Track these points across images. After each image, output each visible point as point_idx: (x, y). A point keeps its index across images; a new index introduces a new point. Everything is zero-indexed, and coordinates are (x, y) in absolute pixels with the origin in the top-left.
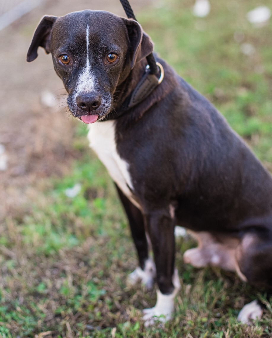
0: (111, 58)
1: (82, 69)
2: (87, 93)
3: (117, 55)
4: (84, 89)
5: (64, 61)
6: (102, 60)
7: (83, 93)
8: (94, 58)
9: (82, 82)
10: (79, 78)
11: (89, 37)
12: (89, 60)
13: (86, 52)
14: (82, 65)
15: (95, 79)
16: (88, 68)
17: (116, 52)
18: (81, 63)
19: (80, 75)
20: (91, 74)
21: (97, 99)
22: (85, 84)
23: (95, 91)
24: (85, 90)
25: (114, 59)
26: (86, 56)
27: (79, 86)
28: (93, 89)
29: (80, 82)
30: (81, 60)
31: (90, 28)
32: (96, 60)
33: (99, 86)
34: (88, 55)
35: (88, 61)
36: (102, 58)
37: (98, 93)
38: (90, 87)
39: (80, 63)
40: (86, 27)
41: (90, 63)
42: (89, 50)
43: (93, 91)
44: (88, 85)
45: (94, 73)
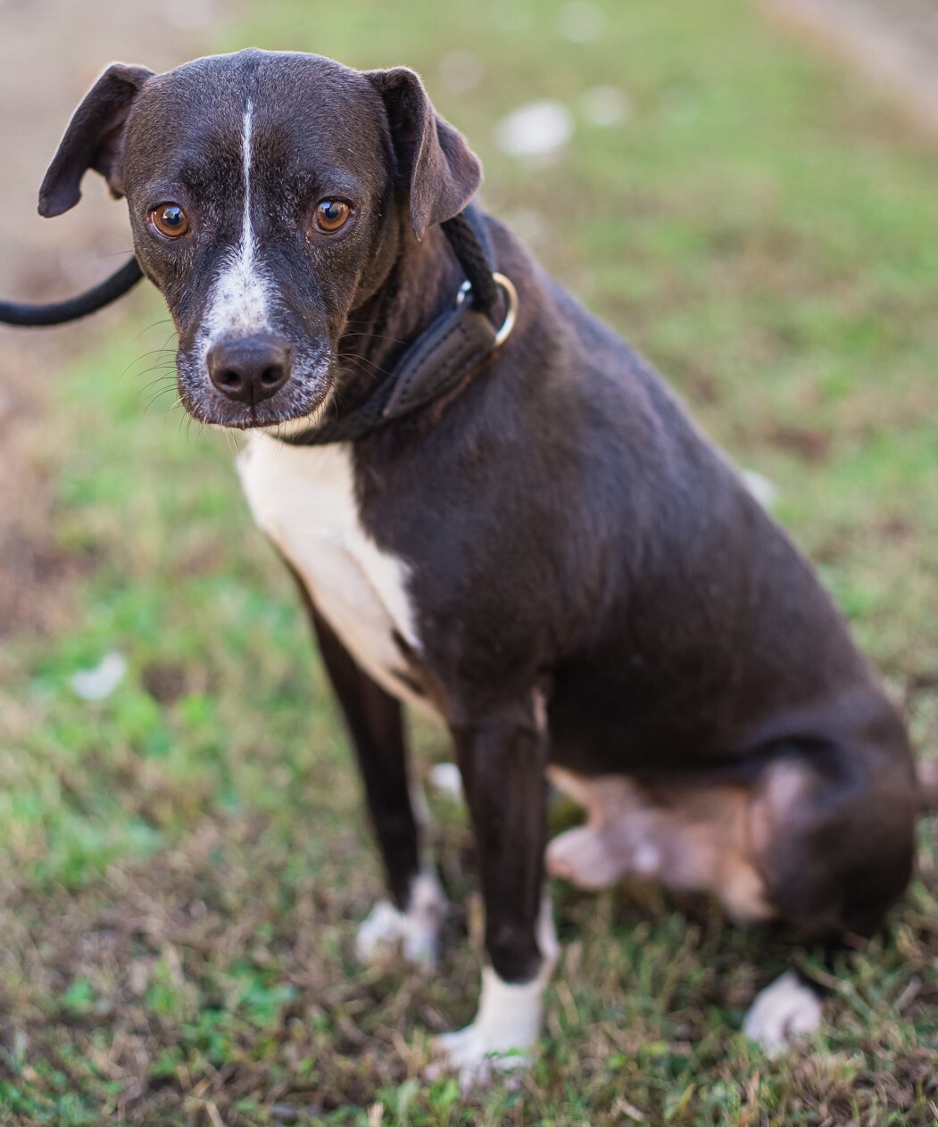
0: (330, 216)
1: (228, 252)
2: (244, 335)
3: (350, 204)
4: (233, 321)
5: (168, 227)
6: (297, 222)
7: (228, 336)
8: (267, 214)
9: (226, 297)
10: (219, 284)
11: (253, 140)
12: (253, 220)
13: (242, 193)
14: (226, 238)
15: (273, 289)
16: (246, 249)
17: (345, 194)
18: (223, 232)
19: (218, 274)
20: (257, 270)
21: (279, 359)
22: (236, 304)
23: (270, 329)
24: (237, 327)
25: (339, 219)
26: (242, 208)
27: (215, 309)
28: (264, 323)
29: (219, 299)
30: (223, 219)
31: (255, 110)
32: (274, 220)
33: (286, 314)
34: (247, 205)
35: (247, 225)
36: (296, 216)
37: (281, 338)
38: (254, 314)
39: (219, 230)
40: (243, 108)
41: (257, 232)
42: (251, 187)
43: (264, 328)
44: (246, 308)
45: (267, 265)
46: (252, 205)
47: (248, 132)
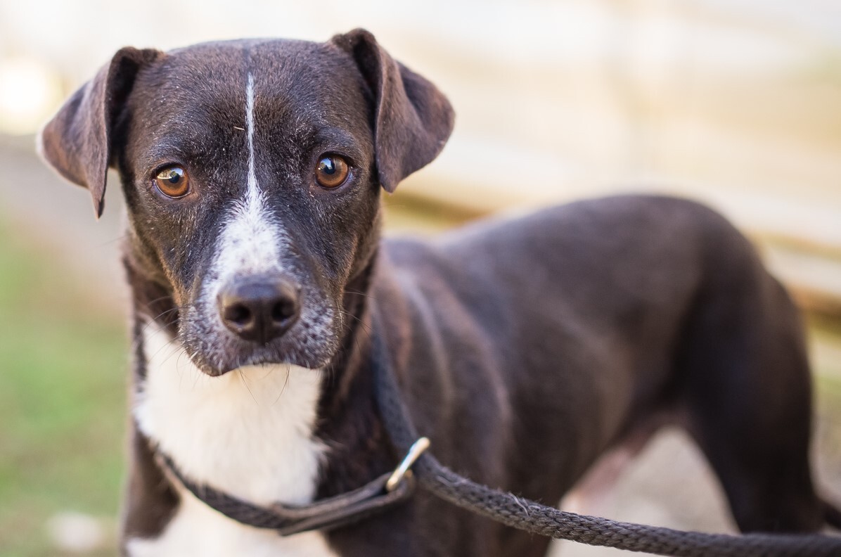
0: (332, 172)
1: (234, 205)
2: (255, 272)
3: (349, 162)
4: (243, 261)
5: (169, 186)
6: (301, 176)
7: (238, 273)
8: (275, 171)
9: (234, 242)
10: (226, 231)
11: (255, 112)
12: (258, 177)
13: (247, 155)
14: (229, 195)
15: (283, 235)
16: (253, 202)
17: (347, 153)
18: (228, 190)
20: (266, 218)
22: (246, 246)
23: (281, 269)
24: (247, 266)
25: (338, 176)
27: (224, 254)
28: (275, 262)
30: (228, 179)
31: (256, 82)
32: (281, 178)
33: (293, 255)
34: (252, 165)
35: (252, 181)
36: (302, 171)
38: (264, 254)
39: (223, 189)
40: (245, 84)
42: (255, 150)
43: (275, 267)
44: (255, 250)
45: (275, 214)
46: (257, 166)
47: (251, 103)
